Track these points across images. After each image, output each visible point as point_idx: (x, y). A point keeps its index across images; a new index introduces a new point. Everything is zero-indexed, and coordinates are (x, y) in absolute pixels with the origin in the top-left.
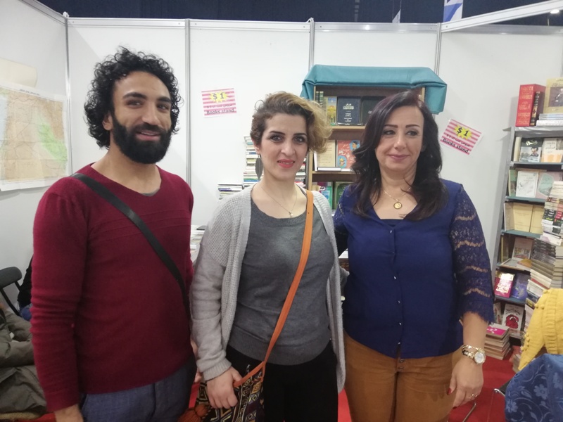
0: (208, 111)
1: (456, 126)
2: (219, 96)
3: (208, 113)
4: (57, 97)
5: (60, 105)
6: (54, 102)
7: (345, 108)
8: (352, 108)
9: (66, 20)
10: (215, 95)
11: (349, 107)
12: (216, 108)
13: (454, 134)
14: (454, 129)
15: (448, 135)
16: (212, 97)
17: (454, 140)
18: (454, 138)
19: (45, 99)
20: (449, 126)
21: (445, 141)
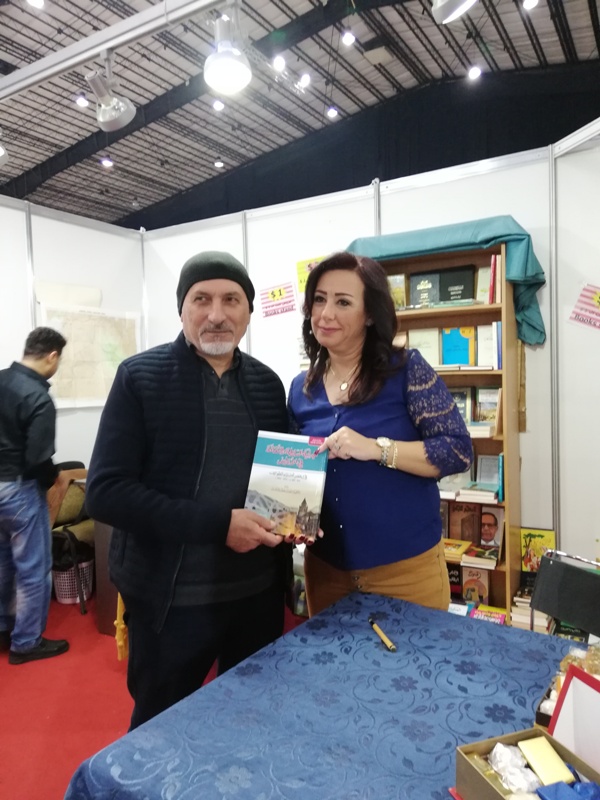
0: (266, 312)
1: (595, 293)
2: (277, 294)
3: (267, 316)
4: (128, 315)
5: (133, 324)
6: (125, 320)
7: (420, 287)
8: (430, 286)
9: (142, 236)
10: (272, 293)
11: (424, 285)
12: (275, 308)
13: (593, 305)
14: (592, 299)
15: (582, 309)
16: (270, 295)
17: (594, 316)
18: (593, 312)
19: (113, 319)
20: (582, 295)
21: (578, 318)
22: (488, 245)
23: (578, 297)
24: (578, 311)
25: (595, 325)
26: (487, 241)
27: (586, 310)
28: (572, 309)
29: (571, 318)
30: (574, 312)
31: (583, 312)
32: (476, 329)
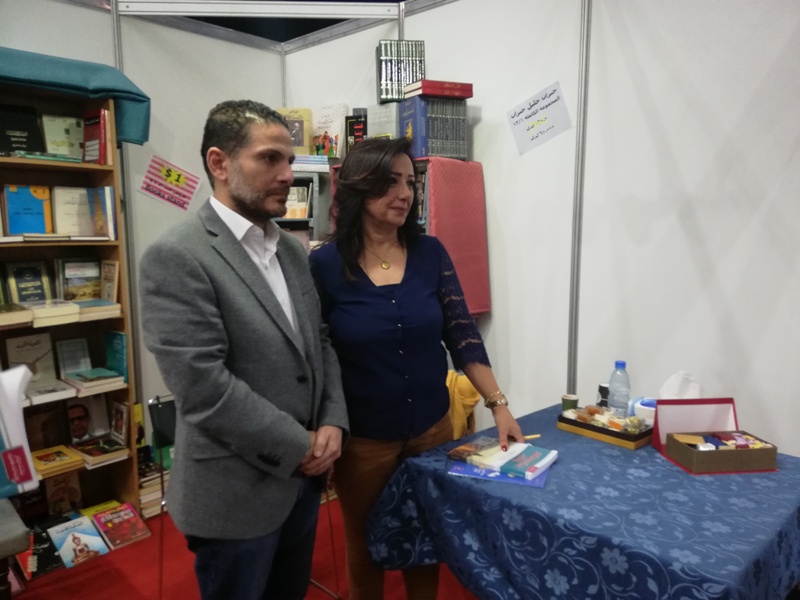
1: (162, 165)
13: (161, 178)
15: (152, 180)
17: (163, 188)
20: (151, 166)
21: (148, 188)
22: (96, 96)
23: (147, 168)
24: (148, 181)
25: (163, 197)
26: (97, 91)
27: (156, 182)
28: (143, 179)
29: (143, 188)
30: (145, 182)
31: (153, 183)
32: (51, 190)
